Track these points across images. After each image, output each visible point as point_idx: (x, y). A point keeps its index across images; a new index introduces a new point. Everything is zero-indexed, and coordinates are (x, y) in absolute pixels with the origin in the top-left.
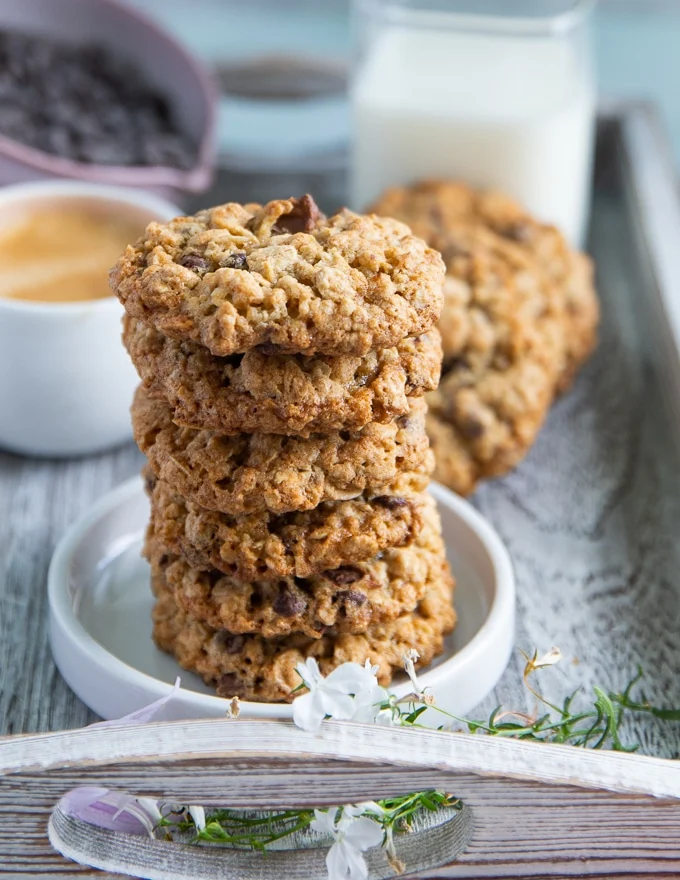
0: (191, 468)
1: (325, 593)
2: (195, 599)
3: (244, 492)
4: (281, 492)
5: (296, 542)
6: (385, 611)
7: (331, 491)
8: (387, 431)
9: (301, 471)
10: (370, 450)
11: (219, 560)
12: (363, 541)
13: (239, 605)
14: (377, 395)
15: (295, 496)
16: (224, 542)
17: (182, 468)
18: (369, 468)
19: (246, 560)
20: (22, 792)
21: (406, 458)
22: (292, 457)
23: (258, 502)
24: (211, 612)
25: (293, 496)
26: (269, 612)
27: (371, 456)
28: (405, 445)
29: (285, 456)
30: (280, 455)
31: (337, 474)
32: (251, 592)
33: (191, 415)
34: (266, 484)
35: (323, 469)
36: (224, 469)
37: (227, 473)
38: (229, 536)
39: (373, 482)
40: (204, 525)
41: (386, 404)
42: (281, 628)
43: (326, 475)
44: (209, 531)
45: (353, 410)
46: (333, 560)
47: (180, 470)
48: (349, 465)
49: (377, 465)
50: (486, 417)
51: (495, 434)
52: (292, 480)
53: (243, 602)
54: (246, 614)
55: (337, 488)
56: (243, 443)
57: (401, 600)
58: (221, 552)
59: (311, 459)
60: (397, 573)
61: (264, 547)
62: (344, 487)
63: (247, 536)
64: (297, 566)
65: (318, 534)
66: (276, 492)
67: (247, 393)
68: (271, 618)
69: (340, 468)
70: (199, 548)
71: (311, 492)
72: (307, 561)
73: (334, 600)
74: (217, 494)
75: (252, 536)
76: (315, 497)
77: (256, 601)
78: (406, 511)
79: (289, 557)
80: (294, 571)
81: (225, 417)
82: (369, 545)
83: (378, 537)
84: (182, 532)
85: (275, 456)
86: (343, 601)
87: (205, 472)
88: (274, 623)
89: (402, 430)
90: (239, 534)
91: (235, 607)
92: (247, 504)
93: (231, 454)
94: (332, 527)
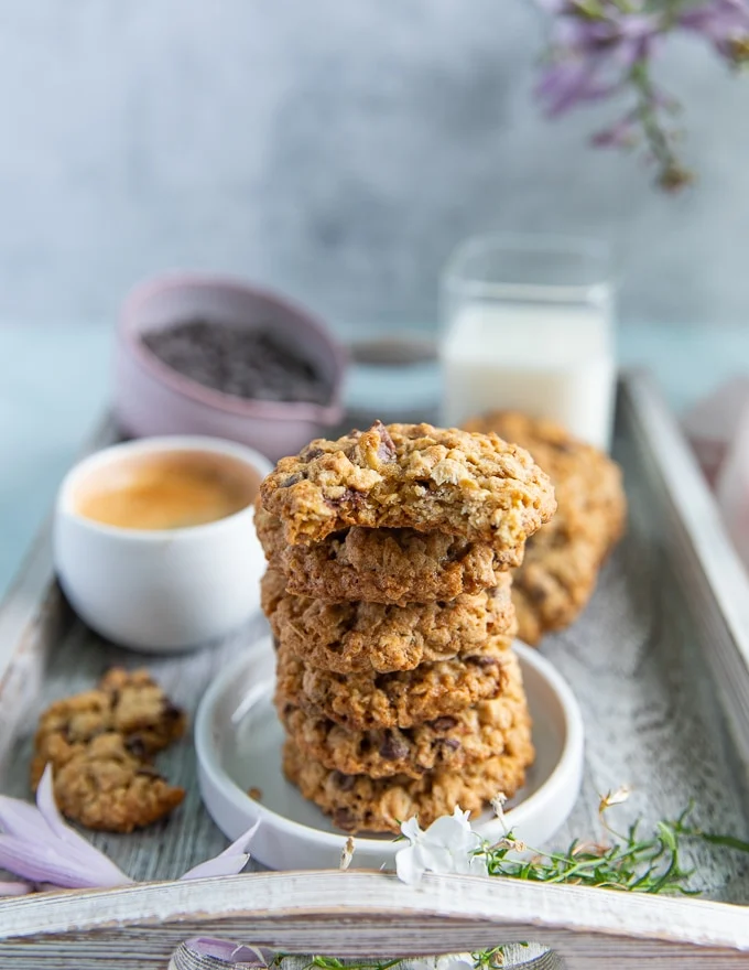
0: (305, 632)
1: (424, 740)
2: (313, 743)
3: (351, 654)
4: (385, 654)
5: (399, 697)
6: (476, 755)
7: (430, 653)
8: (479, 600)
9: (402, 635)
10: (464, 617)
11: (331, 712)
12: (458, 696)
13: (350, 750)
14: (467, 569)
15: (398, 658)
16: (336, 696)
17: (298, 633)
18: (463, 632)
19: (356, 713)
20: (142, 942)
21: (496, 623)
22: (395, 623)
23: (365, 664)
24: (326, 755)
25: (395, 658)
26: (376, 756)
27: (465, 622)
28: (494, 612)
29: (388, 622)
30: (384, 622)
31: (434, 638)
32: (361, 738)
33: (302, 584)
34: (372, 647)
35: (422, 634)
36: (334, 633)
37: (337, 637)
38: (339, 691)
39: (466, 645)
40: (319, 681)
41: (475, 578)
42: (386, 770)
43: (425, 638)
44: (323, 687)
45: (445, 583)
46: (432, 713)
47: (296, 635)
48: (445, 630)
49: (470, 630)
50: (549, 585)
51: (556, 599)
52: (395, 644)
53: (354, 747)
54: (357, 758)
55: (435, 651)
56: (352, 610)
57: (490, 744)
58: (334, 705)
59: (411, 625)
60: (486, 720)
61: (371, 701)
62: (441, 649)
63: (356, 691)
64: (400, 718)
65: (418, 690)
66: (381, 654)
67: (350, 566)
68: (377, 762)
69: (437, 632)
70: (314, 701)
71: (412, 655)
72: (409, 714)
73: (433, 745)
74: (329, 656)
75: (360, 691)
76: (415, 658)
77: (365, 746)
78: (494, 669)
79: (393, 710)
80: (398, 722)
81: (330, 587)
82: (463, 700)
83: (471, 692)
84: (301, 686)
85: (379, 622)
86: (441, 747)
87: (317, 636)
88: (380, 766)
89: (492, 599)
90: (350, 690)
91: (347, 752)
92: (355, 665)
93: (341, 620)
94: (431, 684)
